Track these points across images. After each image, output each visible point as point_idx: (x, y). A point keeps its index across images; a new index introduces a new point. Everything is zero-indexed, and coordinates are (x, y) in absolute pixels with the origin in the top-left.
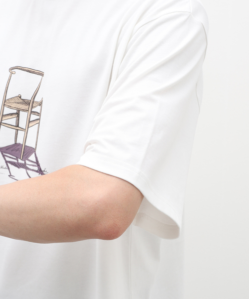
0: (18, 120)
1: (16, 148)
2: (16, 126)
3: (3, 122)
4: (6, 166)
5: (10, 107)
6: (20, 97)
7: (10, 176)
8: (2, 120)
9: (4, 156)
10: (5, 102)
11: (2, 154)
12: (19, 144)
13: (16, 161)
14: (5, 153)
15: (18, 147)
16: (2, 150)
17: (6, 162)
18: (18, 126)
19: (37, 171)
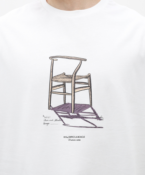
0: (65, 88)
1: (66, 107)
2: (64, 93)
3: (52, 91)
4: (59, 119)
5: (57, 81)
6: (65, 74)
7: (65, 124)
8: (52, 90)
9: (56, 113)
10: (52, 78)
11: (55, 112)
12: (68, 103)
13: (68, 115)
14: (57, 110)
15: (68, 106)
16: (55, 109)
17: (59, 116)
18: (65, 92)
19: (96, 118)
